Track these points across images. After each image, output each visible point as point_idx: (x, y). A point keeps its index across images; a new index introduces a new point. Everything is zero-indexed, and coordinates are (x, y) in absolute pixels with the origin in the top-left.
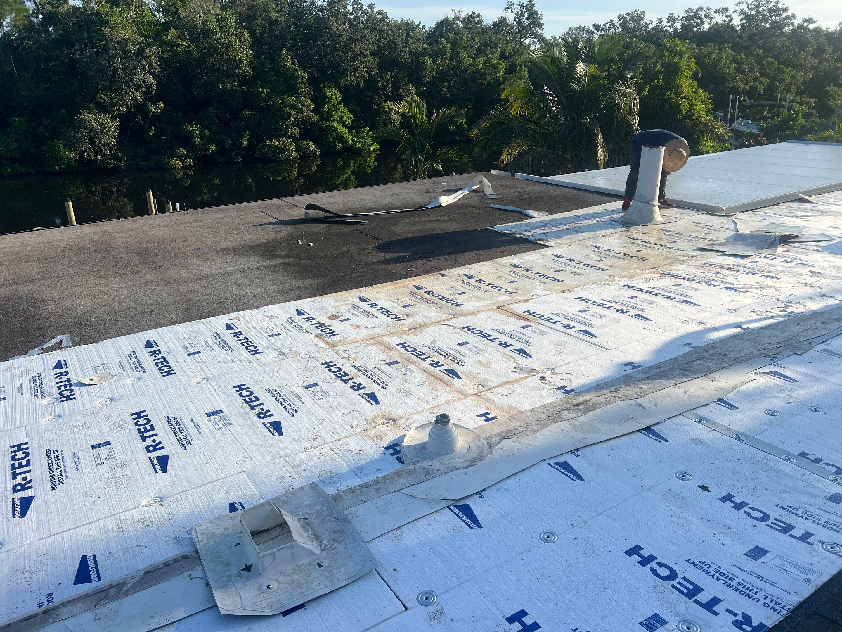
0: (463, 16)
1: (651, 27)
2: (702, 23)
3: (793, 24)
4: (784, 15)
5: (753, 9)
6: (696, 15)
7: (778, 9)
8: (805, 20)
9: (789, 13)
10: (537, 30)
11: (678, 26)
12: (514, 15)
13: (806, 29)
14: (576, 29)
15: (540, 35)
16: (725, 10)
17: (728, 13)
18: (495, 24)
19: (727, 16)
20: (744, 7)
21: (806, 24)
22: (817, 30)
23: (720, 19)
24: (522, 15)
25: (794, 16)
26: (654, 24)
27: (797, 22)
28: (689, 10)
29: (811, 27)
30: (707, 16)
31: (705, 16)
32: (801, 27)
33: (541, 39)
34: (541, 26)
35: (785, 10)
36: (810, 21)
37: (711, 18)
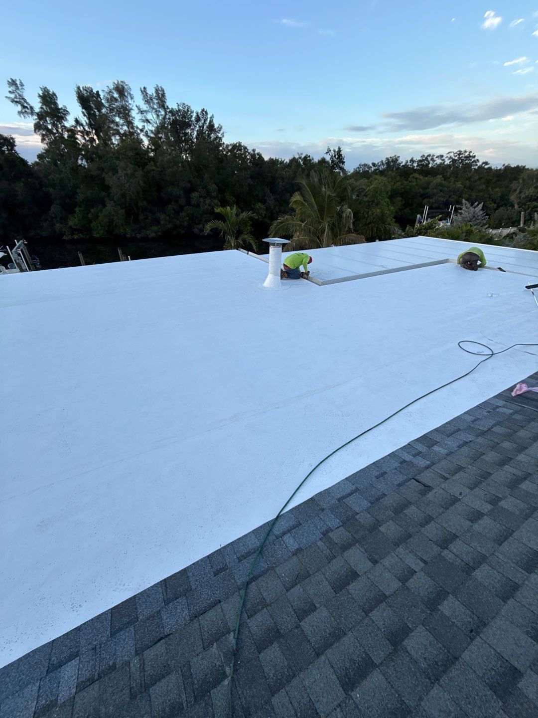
0: (303, 156)
1: (401, 165)
2: (429, 163)
3: (477, 165)
4: (473, 160)
5: (456, 156)
6: (426, 159)
7: (470, 156)
8: (484, 163)
9: (476, 159)
11: (415, 165)
12: (330, 157)
13: (483, 168)
14: (362, 165)
15: (343, 168)
16: (442, 156)
17: (443, 158)
18: (319, 161)
19: (442, 160)
20: (452, 155)
21: (484, 165)
22: (490, 168)
23: (438, 161)
24: (335, 156)
25: (478, 160)
26: (403, 164)
27: (479, 164)
28: (423, 156)
29: (486, 167)
31: (431, 159)
32: (480, 167)
33: (343, 170)
34: (343, 163)
35: (474, 157)
36: (486, 163)
37: (434, 161)
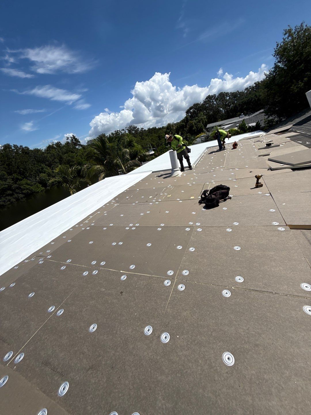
0: (55, 143)
3: (139, 130)
4: (137, 129)
5: (129, 128)
6: (118, 132)
8: (141, 129)
9: (137, 128)
10: (79, 143)
12: (70, 140)
13: (142, 131)
14: (89, 141)
15: (80, 144)
17: (125, 130)
18: (66, 144)
19: (125, 131)
20: (127, 128)
22: (145, 130)
23: (123, 132)
24: (73, 140)
25: (139, 128)
26: (109, 136)
27: (140, 129)
28: (115, 131)
29: (143, 130)
30: (120, 132)
32: (141, 130)
33: (82, 146)
34: (79, 142)
35: (136, 127)
36: (143, 129)
37: (121, 132)
